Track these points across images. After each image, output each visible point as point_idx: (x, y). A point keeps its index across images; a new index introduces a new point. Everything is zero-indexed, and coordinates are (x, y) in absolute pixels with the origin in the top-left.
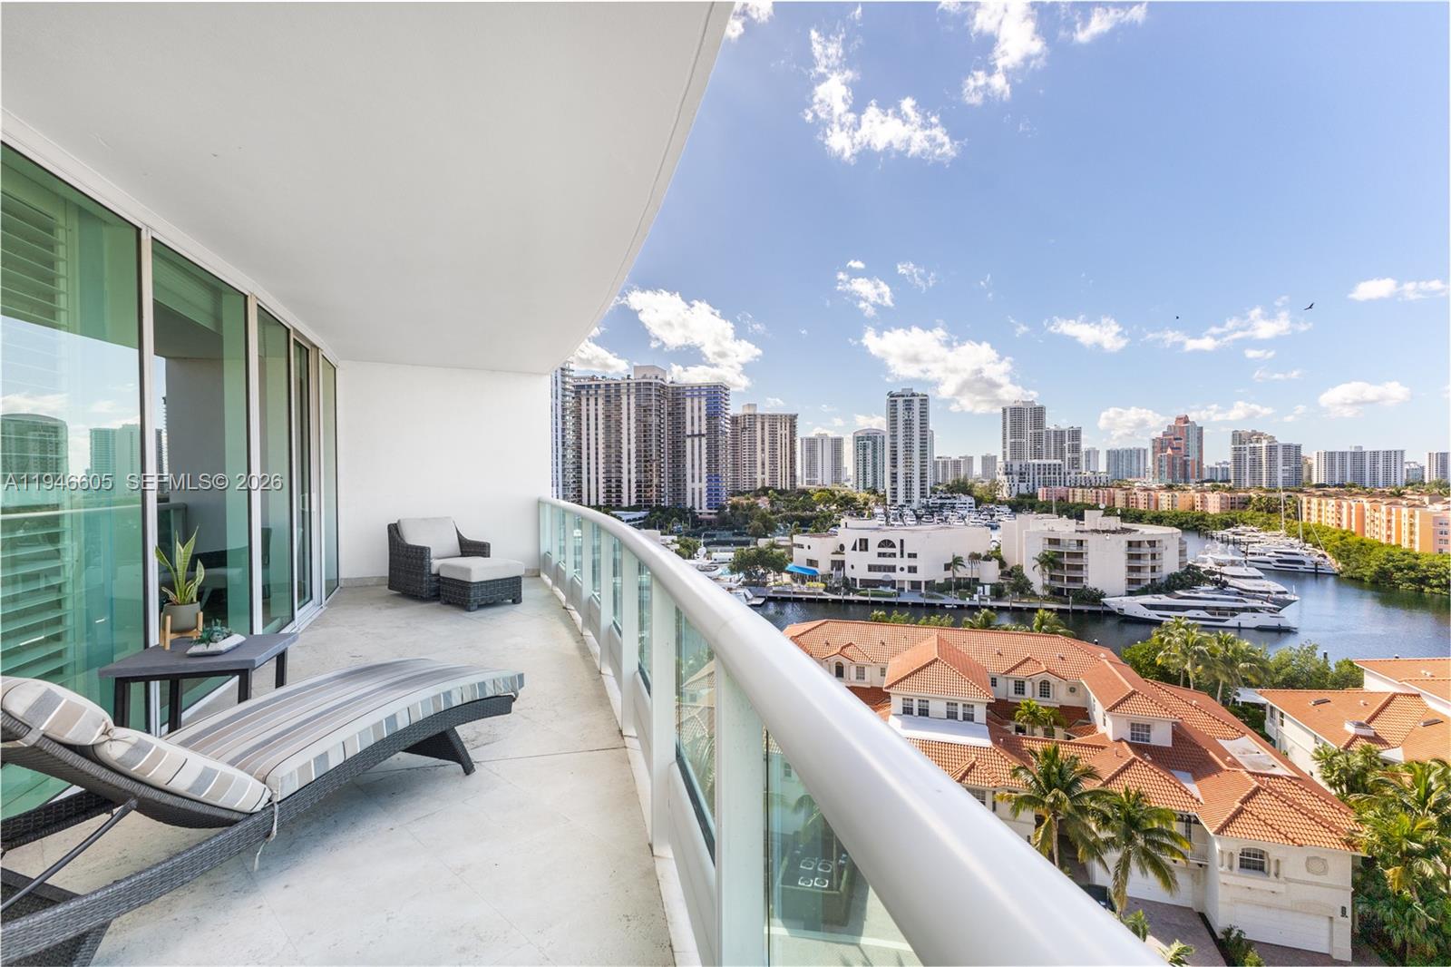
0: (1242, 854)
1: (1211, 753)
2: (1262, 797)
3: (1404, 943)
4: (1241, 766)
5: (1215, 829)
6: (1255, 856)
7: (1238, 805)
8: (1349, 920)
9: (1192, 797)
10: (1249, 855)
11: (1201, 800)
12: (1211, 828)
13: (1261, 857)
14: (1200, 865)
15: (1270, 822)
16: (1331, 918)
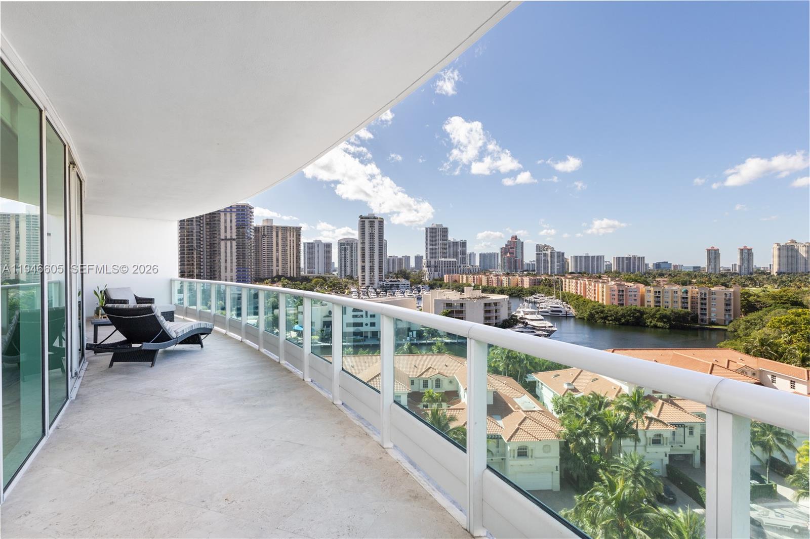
0: (518, 450)
1: (509, 405)
2: (527, 421)
3: (578, 477)
4: (521, 409)
5: (507, 439)
6: (523, 450)
7: (517, 426)
8: (559, 472)
9: (499, 426)
10: (521, 449)
11: (503, 428)
12: (506, 439)
13: (526, 449)
14: (502, 459)
15: (529, 432)
16: (552, 472)
